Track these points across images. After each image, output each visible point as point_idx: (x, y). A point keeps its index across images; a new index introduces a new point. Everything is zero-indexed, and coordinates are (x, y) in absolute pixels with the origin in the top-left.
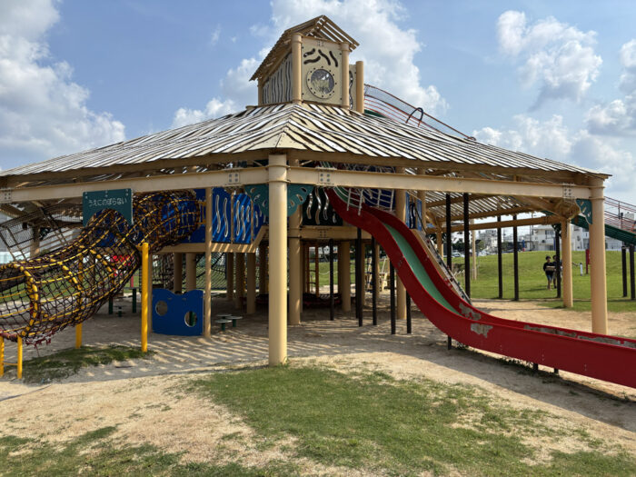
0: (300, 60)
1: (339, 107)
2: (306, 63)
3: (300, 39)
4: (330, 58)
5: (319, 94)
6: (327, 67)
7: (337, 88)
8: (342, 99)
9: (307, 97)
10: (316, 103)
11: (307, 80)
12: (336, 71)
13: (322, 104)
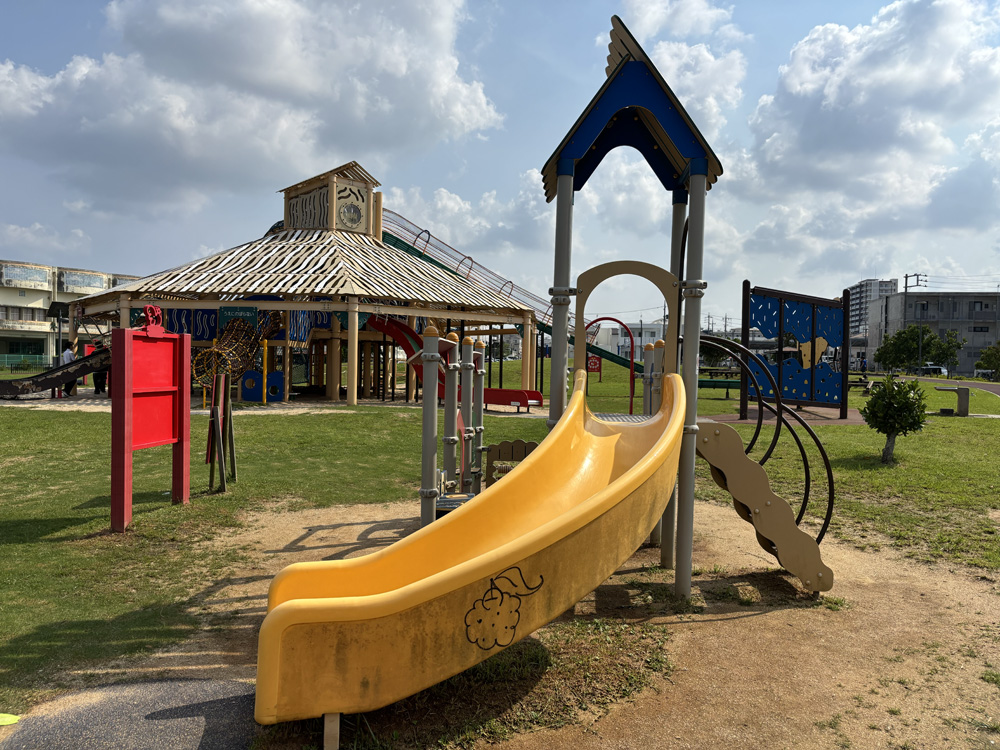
0: (335, 196)
1: (365, 235)
2: (340, 198)
3: (335, 180)
4: (360, 195)
5: (349, 224)
6: (356, 203)
7: (363, 220)
8: (367, 228)
9: (340, 227)
10: (346, 232)
11: (339, 213)
12: (362, 206)
13: (353, 233)
